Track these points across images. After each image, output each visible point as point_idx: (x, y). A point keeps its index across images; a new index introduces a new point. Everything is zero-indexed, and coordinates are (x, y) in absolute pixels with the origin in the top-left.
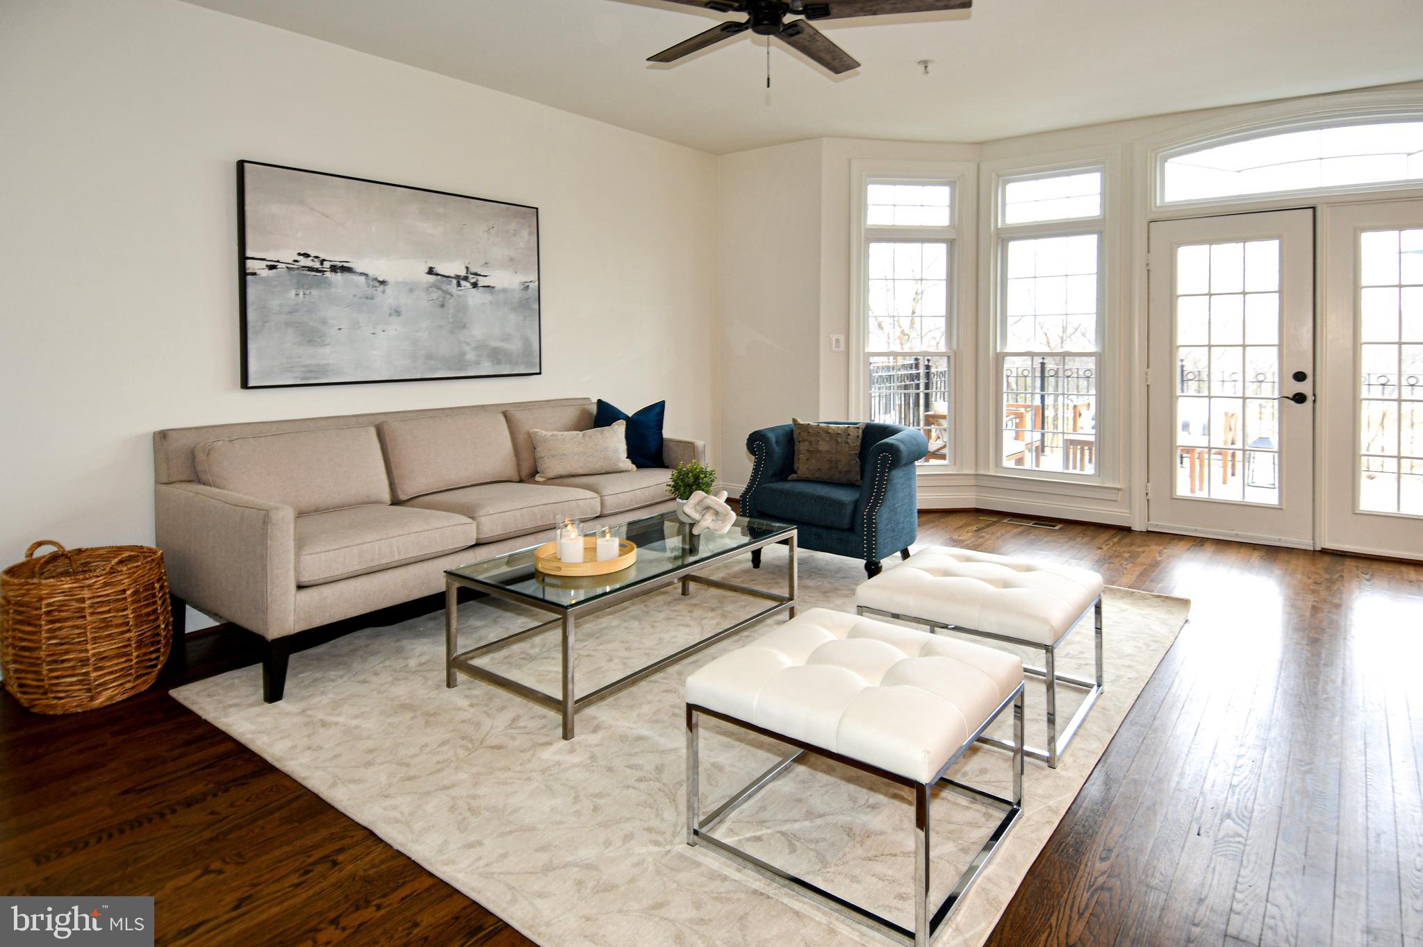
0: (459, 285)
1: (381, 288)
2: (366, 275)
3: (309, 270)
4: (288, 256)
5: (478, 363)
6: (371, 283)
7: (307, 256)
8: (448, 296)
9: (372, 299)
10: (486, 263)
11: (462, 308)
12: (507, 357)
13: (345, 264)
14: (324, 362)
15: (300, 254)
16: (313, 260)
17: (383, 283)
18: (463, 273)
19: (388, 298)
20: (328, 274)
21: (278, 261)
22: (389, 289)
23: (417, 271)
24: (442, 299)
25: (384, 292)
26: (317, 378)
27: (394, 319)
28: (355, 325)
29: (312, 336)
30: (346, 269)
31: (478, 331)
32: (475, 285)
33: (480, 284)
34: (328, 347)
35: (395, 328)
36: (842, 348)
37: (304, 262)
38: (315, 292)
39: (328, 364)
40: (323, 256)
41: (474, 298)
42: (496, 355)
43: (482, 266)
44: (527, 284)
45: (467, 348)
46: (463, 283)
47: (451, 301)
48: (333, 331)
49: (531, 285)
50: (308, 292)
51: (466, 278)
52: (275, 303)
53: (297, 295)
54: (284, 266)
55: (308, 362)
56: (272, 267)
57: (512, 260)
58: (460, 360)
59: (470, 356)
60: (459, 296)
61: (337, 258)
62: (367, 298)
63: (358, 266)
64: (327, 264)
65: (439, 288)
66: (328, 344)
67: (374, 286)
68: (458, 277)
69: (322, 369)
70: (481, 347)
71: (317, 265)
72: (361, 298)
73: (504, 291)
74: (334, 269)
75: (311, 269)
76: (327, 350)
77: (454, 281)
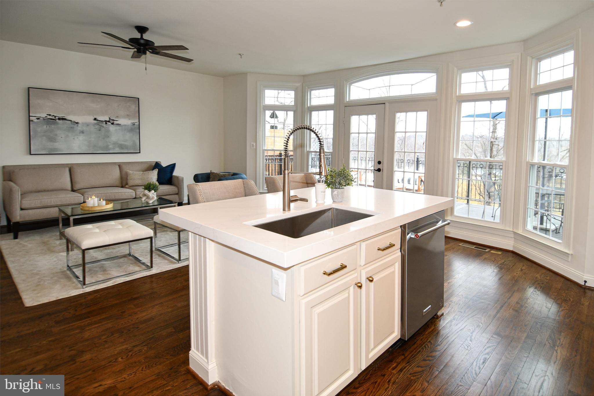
0: (106, 123)
1: (76, 125)
2: (71, 120)
4: (44, 115)
5: (114, 149)
6: (73, 123)
7: (50, 115)
8: (102, 127)
10: (117, 116)
11: (108, 131)
12: (126, 147)
13: (64, 117)
14: (56, 147)
15: (47, 115)
16: (52, 117)
17: (77, 123)
18: (108, 120)
19: (79, 128)
20: (57, 121)
21: (40, 117)
22: (79, 125)
23: (90, 119)
24: (99, 128)
25: (77, 126)
27: (81, 134)
28: (67, 136)
29: (52, 139)
30: (64, 119)
31: (114, 138)
32: (113, 124)
33: (115, 123)
35: (81, 137)
36: (255, 147)
37: (49, 117)
38: (53, 126)
39: (58, 148)
40: (55, 115)
41: (112, 128)
42: (121, 146)
43: (115, 117)
44: (134, 123)
45: (110, 144)
46: (108, 123)
47: (103, 129)
49: (136, 123)
50: (50, 126)
51: (109, 122)
52: (39, 129)
53: (47, 127)
54: (42, 118)
55: (51, 147)
56: (38, 119)
57: (128, 115)
58: (107, 147)
59: (111, 146)
60: (106, 127)
61: (61, 116)
62: (71, 128)
63: (69, 118)
64: (57, 118)
65: (98, 125)
66: (57, 142)
67: (74, 124)
68: (106, 122)
69: (56, 149)
70: (115, 144)
71: (53, 118)
72: (69, 128)
73: (125, 125)
74: (59, 119)
75: (51, 119)
76: (57, 144)
77: (104, 122)
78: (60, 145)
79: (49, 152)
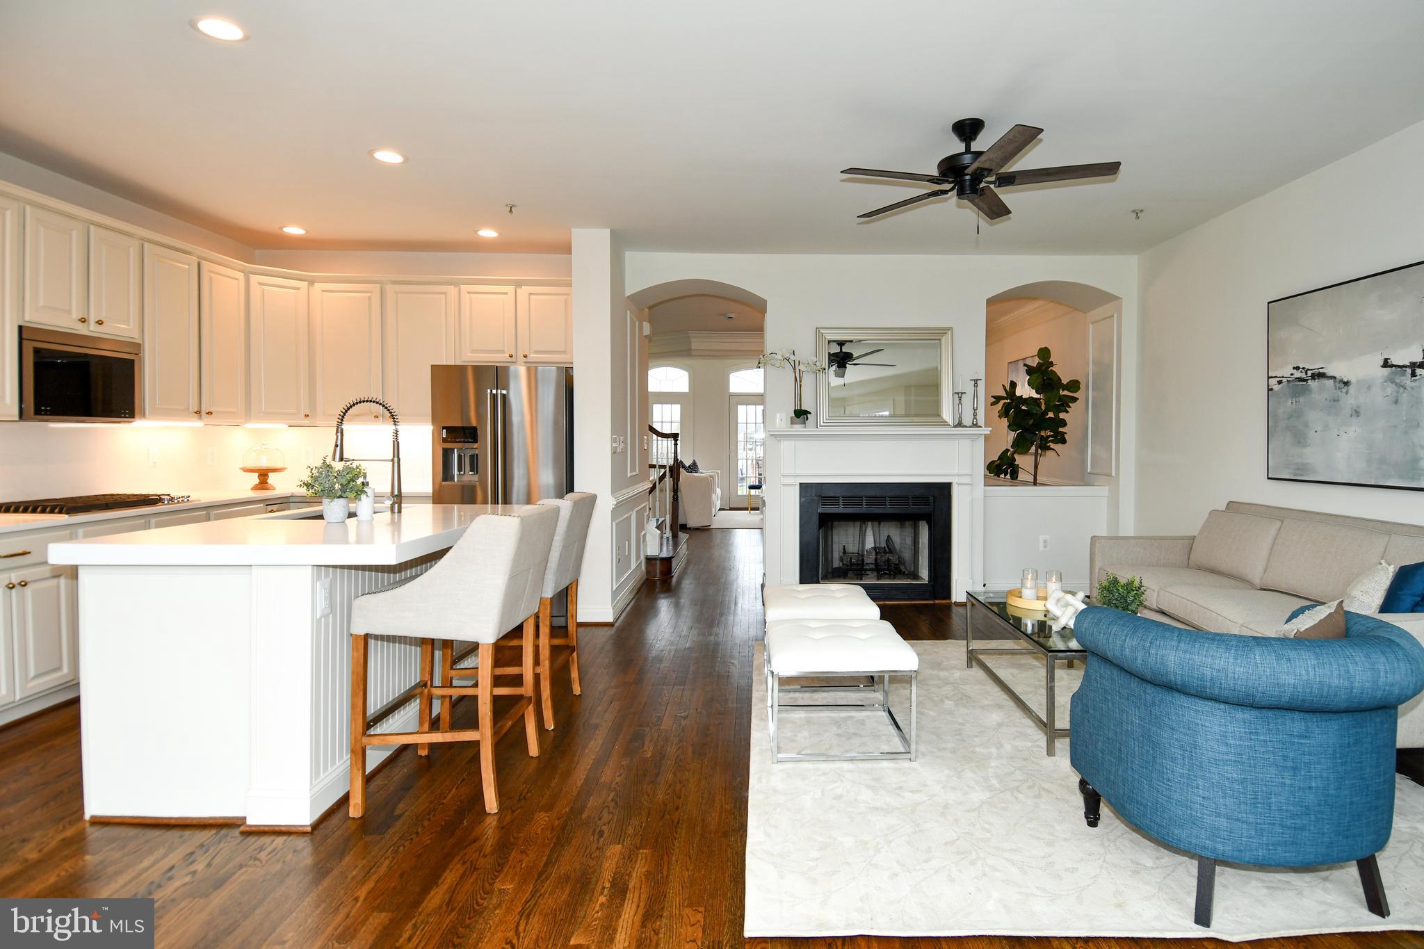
0: (1414, 373)
2: (1335, 378)
3: (1299, 381)
4: (1287, 371)
6: (1338, 385)
7: (1297, 368)
9: (1338, 401)
13: (1321, 371)
14: (1308, 462)
15: (1294, 368)
16: (1301, 372)
17: (1347, 384)
18: (1419, 358)
20: (1310, 382)
21: (1283, 377)
23: (1374, 365)
26: (1302, 475)
28: (1326, 428)
29: (1300, 439)
30: (1320, 375)
34: (1309, 448)
37: (1298, 374)
38: (1302, 399)
39: (1308, 464)
40: (1307, 367)
46: (1418, 371)
48: (1312, 434)
51: (1421, 365)
52: (1281, 411)
54: (1284, 380)
56: (1280, 382)
61: (1314, 366)
62: (1334, 401)
63: (1330, 371)
64: (1309, 373)
66: (1309, 446)
68: (1413, 366)
71: (1303, 375)
74: (1314, 377)
75: (1300, 379)
76: (1307, 451)
77: (1409, 371)
78: (1315, 458)
79: (1295, 475)
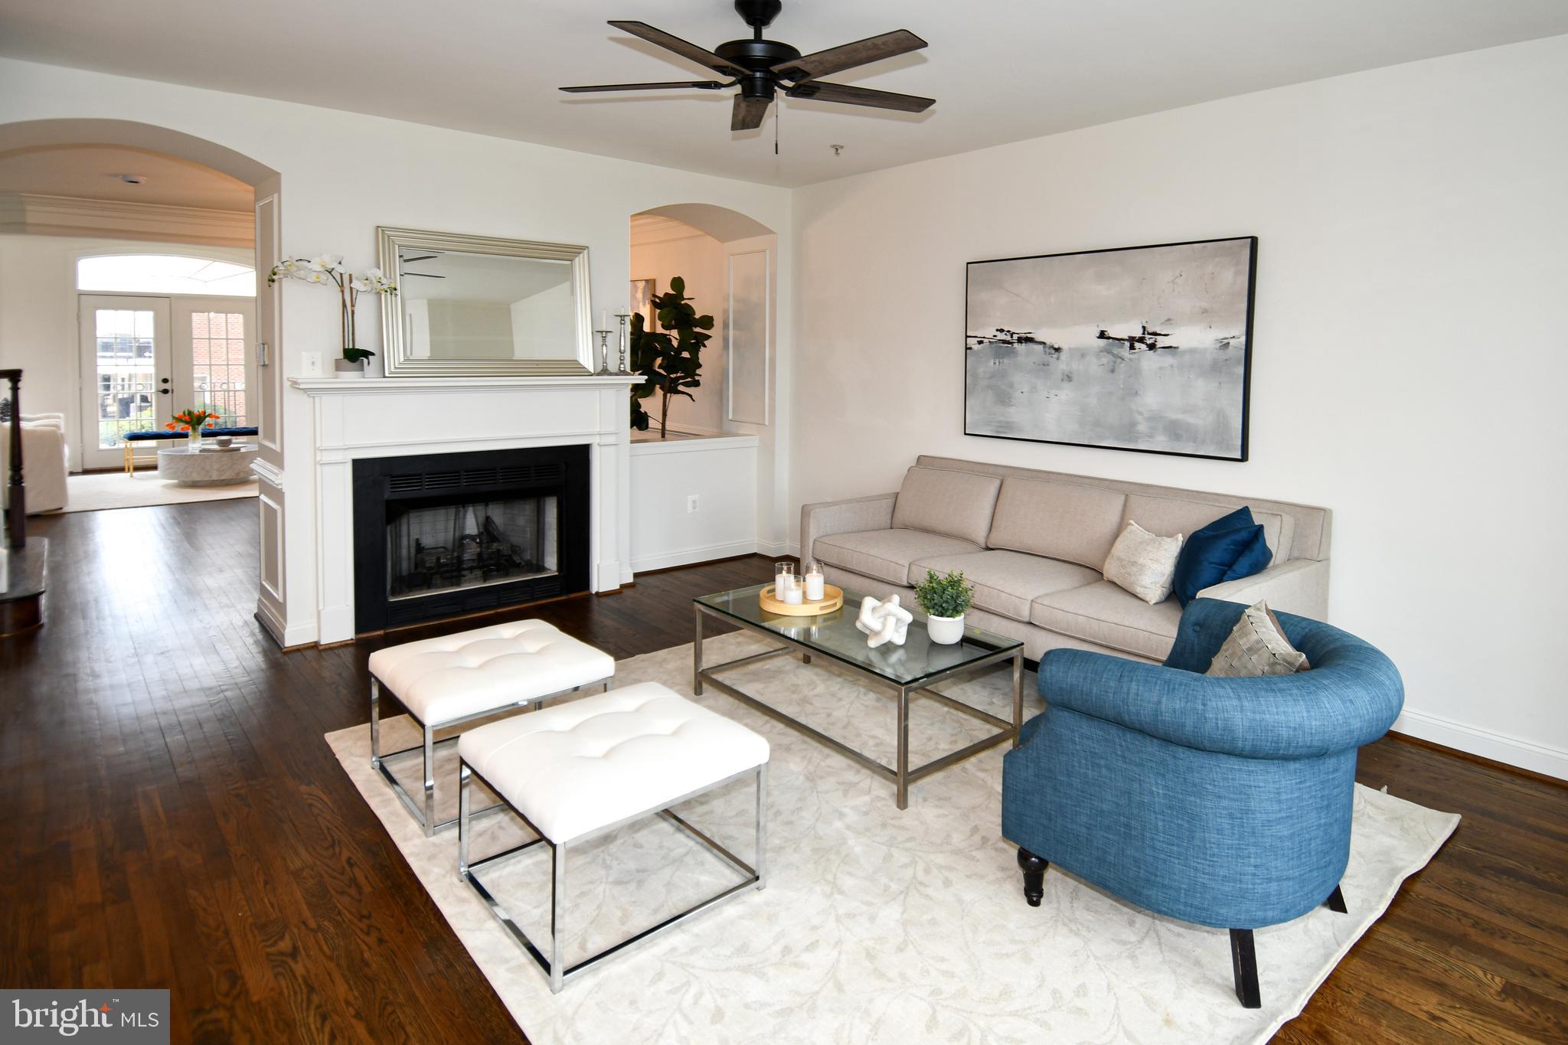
0: (1132, 347)
1: (1055, 356)
2: (1044, 343)
3: (1003, 343)
4: (989, 332)
5: (1151, 436)
6: (1048, 350)
7: (1002, 331)
8: (1119, 360)
9: (1048, 365)
10: (1169, 320)
11: (1135, 373)
12: (1193, 435)
13: (1029, 335)
15: (997, 330)
16: (1006, 334)
17: (1057, 350)
18: (1138, 334)
19: (1062, 364)
20: (1016, 345)
21: (984, 338)
22: (1063, 356)
23: (1086, 336)
24: (1112, 364)
25: (1058, 359)
26: (1005, 433)
27: (1066, 384)
28: (1033, 389)
29: (1004, 398)
30: (1029, 340)
31: (1151, 399)
32: (1152, 347)
33: (1159, 345)
34: (1014, 407)
35: (1066, 393)
37: (1001, 336)
38: (1006, 361)
39: (1013, 422)
40: (1012, 330)
41: (1148, 361)
42: (1174, 429)
43: (1162, 324)
44: (1226, 341)
45: (1139, 418)
46: (1137, 345)
47: (1122, 365)
48: (1018, 394)
49: (1232, 341)
50: (1001, 361)
51: (1141, 340)
52: (981, 370)
53: (995, 363)
54: (987, 340)
55: (1001, 419)
56: (980, 342)
57: (1205, 311)
58: (1130, 429)
59: (1142, 427)
60: (1131, 360)
61: (1022, 330)
62: (1044, 365)
63: (1038, 337)
64: (1015, 337)
65: (1109, 352)
66: (1014, 405)
67: (1050, 354)
68: (1132, 340)
69: (1009, 425)
70: (1154, 418)
71: (1008, 338)
72: (1039, 365)
73: (1192, 351)
74: (1020, 340)
75: (1004, 342)
76: (1012, 410)
77: (1127, 344)
78: (1020, 417)
79: (997, 432)
